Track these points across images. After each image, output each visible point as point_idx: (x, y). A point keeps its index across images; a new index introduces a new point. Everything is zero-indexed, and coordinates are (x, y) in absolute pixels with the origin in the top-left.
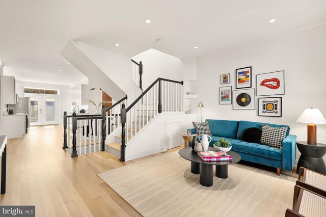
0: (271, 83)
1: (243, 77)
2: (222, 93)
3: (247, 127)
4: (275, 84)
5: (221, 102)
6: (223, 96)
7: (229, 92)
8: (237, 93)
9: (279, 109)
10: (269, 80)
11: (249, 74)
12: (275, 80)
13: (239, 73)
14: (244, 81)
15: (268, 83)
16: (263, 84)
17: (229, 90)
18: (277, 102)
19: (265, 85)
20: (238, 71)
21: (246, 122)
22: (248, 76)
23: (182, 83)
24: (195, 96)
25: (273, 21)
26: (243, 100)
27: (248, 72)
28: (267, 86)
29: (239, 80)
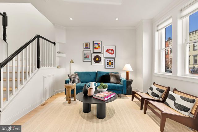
0: (111, 51)
1: (97, 46)
2: (85, 54)
3: (102, 75)
4: (112, 52)
5: (84, 60)
6: (85, 56)
7: (89, 54)
8: (94, 55)
9: (114, 65)
10: (110, 50)
11: (100, 45)
12: (112, 50)
13: (95, 43)
14: (98, 49)
15: (109, 51)
16: (107, 51)
17: (89, 53)
18: (113, 61)
19: (108, 52)
20: (94, 42)
21: (101, 72)
22: (100, 46)
23: (54, 43)
24: (64, 55)
25: (117, 19)
26: (97, 59)
27: (100, 43)
28: (109, 52)
29: (95, 47)
